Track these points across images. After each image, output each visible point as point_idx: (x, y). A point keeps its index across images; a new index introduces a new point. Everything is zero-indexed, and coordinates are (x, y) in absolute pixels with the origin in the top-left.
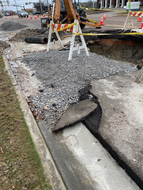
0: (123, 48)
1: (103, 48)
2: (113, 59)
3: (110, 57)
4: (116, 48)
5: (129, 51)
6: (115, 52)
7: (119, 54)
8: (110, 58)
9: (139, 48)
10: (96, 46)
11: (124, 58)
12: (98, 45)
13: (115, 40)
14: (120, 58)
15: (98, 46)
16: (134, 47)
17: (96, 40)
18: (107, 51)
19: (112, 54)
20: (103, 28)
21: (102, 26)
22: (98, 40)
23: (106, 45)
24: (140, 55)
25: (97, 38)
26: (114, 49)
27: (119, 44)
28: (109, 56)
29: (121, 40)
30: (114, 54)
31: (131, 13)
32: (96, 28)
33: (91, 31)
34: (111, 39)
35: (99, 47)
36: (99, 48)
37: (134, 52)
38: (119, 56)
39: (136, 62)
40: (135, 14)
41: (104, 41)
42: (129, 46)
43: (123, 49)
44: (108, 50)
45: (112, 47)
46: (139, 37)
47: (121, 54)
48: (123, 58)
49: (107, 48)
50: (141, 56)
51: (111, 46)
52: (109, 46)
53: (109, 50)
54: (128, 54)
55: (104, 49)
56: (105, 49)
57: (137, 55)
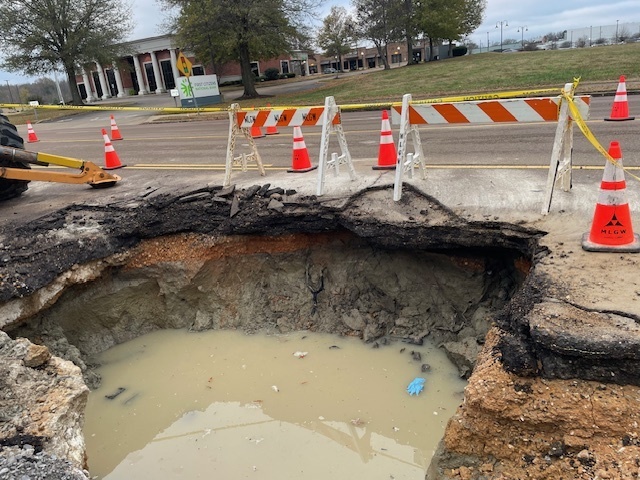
0: (259, 268)
1: (157, 286)
2: (224, 327)
3: (207, 322)
4: (226, 272)
5: (291, 278)
6: (225, 292)
7: (247, 297)
8: (210, 327)
9: (327, 256)
10: (118, 287)
11: (278, 315)
12: (128, 278)
13: (210, 241)
14: (260, 319)
15: (127, 284)
16: (307, 256)
17: (110, 255)
18: (182, 296)
19: (215, 305)
20: (129, 185)
21: (116, 176)
22: (121, 257)
23: (169, 271)
24: (343, 286)
25: (109, 247)
26: (214, 280)
27: (232, 254)
28: (202, 319)
29: (237, 238)
30: (221, 301)
31: (241, 117)
32: (88, 186)
33: (68, 209)
34: (184, 235)
35: (135, 284)
36: (135, 289)
37: (315, 277)
38: (249, 311)
39: (342, 323)
40: (263, 116)
41: (153, 253)
42: (284, 258)
43: (261, 271)
44: (185, 289)
45: (201, 276)
46: (323, 214)
47: (258, 294)
48: (274, 317)
49: (180, 284)
50: (348, 291)
51: (196, 270)
52: (186, 272)
53: (191, 288)
54: (288, 292)
55: (164, 289)
56: (172, 289)
57: (332, 289)
